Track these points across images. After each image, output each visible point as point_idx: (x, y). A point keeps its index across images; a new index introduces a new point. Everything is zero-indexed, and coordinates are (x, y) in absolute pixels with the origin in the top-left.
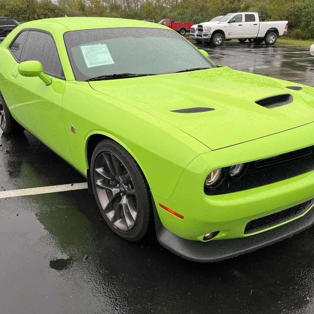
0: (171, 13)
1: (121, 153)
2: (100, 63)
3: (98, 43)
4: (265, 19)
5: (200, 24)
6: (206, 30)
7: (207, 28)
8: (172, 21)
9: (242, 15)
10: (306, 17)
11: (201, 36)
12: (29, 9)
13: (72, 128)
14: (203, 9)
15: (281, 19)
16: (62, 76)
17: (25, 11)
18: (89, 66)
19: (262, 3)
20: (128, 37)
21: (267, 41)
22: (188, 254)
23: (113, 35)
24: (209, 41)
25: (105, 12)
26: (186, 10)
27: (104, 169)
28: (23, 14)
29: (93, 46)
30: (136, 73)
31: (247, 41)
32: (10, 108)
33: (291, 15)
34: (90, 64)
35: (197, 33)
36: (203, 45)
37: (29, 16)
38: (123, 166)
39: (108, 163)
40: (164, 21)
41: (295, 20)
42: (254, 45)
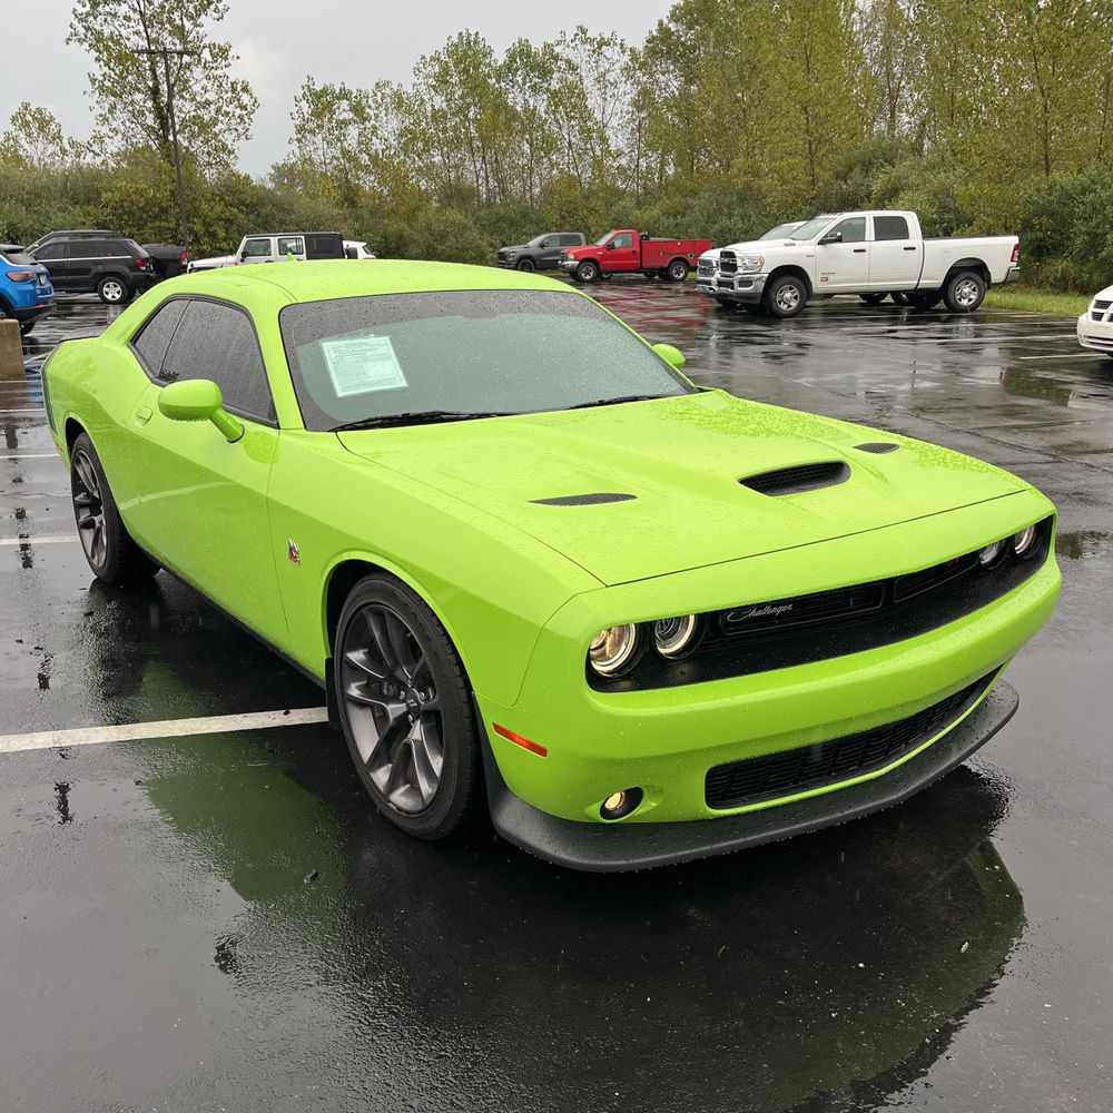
0: (640, 209)
1: (406, 605)
2: (371, 384)
3: (367, 334)
4: (952, 229)
5: (729, 248)
6: (747, 268)
7: (751, 259)
8: (642, 236)
9: (864, 218)
10: (1087, 219)
11: (730, 285)
12: (176, 204)
13: (291, 549)
14: (748, 196)
15: (1006, 228)
16: (271, 419)
17: (164, 210)
18: (340, 394)
19: (942, 175)
20: (451, 317)
21: (952, 301)
22: (564, 851)
23: (410, 311)
24: (758, 301)
25: (424, 208)
26: (690, 201)
27: (369, 654)
28: (155, 218)
29: (356, 341)
30: (462, 411)
31: (889, 299)
32: (122, 507)
33: (1040, 216)
34: (345, 388)
35: (718, 275)
36: (740, 314)
37: (178, 225)
38: (412, 636)
39: (377, 634)
40: (617, 235)
41: (1054, 231)
42: (912, 312)
